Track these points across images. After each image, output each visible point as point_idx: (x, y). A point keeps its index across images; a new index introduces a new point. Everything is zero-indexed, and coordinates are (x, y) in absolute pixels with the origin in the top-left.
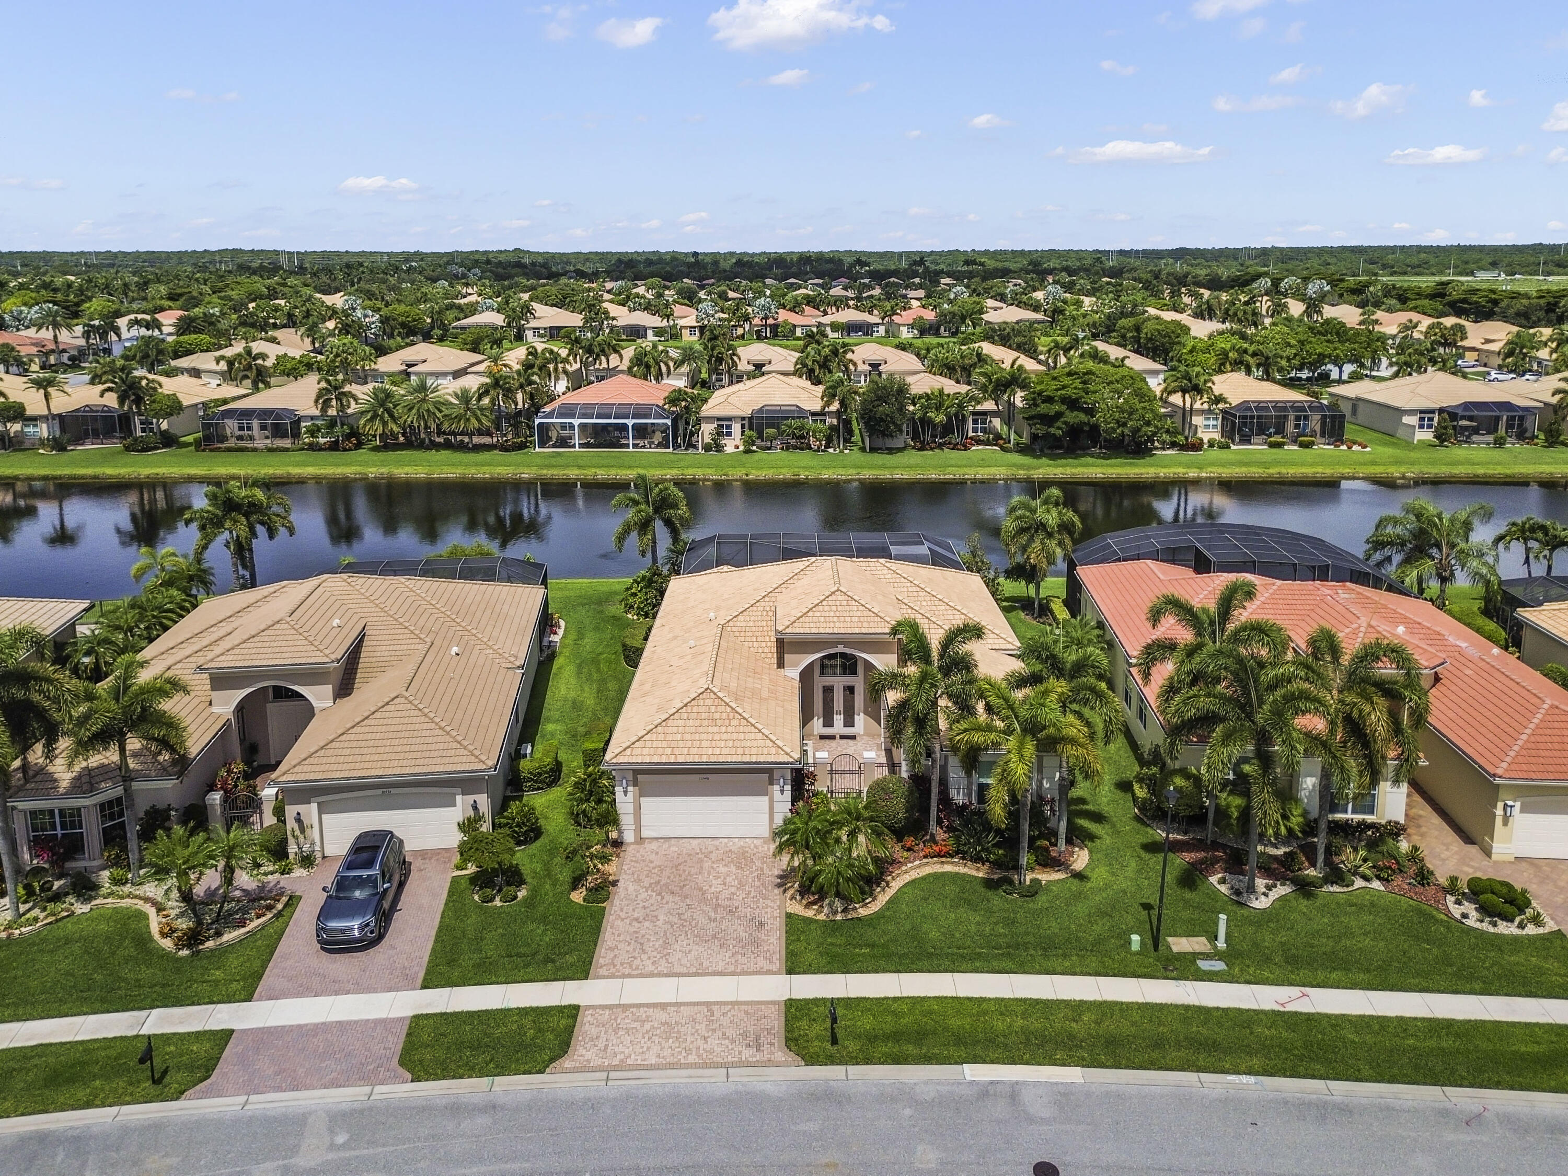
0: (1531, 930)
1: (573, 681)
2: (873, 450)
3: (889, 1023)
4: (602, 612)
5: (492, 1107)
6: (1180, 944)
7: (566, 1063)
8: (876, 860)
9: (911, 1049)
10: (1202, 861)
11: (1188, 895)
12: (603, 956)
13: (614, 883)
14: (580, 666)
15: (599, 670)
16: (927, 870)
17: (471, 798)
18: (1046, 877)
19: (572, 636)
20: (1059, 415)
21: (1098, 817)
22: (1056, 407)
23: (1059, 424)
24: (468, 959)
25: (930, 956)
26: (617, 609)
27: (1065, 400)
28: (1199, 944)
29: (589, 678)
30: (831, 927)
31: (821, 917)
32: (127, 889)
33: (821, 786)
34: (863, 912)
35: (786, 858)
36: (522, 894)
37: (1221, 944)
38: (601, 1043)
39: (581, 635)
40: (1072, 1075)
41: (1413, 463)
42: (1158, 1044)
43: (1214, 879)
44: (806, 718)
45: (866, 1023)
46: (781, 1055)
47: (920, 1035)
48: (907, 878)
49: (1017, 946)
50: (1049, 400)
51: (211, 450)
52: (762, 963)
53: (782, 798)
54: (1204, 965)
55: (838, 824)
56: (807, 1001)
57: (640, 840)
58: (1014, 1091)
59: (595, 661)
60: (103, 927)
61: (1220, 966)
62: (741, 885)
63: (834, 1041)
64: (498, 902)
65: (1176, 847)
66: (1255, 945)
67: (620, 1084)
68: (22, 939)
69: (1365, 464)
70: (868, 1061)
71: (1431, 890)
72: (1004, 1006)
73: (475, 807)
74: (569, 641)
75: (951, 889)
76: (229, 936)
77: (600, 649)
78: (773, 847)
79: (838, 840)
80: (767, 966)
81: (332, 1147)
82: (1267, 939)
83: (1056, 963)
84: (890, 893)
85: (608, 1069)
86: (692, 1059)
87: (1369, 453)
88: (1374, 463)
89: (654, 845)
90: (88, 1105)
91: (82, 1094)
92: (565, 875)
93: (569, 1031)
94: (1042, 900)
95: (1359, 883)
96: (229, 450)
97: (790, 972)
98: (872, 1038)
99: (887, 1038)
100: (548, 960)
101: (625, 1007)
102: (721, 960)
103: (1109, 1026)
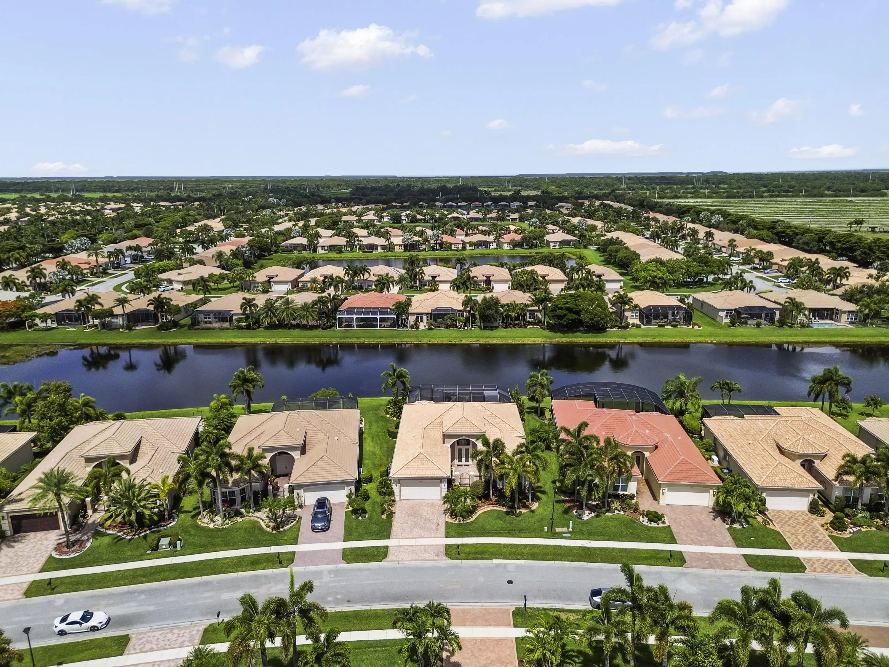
0: (661, 525)
1: (371, 444)
2: (485, 328)
3: (474, 550)
4: (377, 414)
5: (369, 569)
6: (558, 530)
7: (387, 559)
8: (473, 506)
9: (479, 556)
10: (572, 506)
11: (565, 516)
12: (393, 533)
13: (394, 513)
14: (372, 437)
15: (379, 439)
16: (489, 509)
17: (349, 488)
18: (523, 511)
19: (368, 425)
20: (565, 315)
21: (544, 492)
22: (564, 312)
23: (565, 319)
24: (355, 534)
25: (487, 533)
26: (382, 413)
27: (568, 309)
28: (565, 529)
29: (376, 443)
30: (459, 525)
31: (456, 522)
32: (251, 514)
33: (457, 483)
34: (469, 521)
35: (446, 506)
36: (367, 516)
37: (570, 529)
38: (396, 555)
39: (371, 425)
40: (522, 562)
41: (717, 336)
42: (546, 555)
43: (574, 511)
44: (452, 459)
45: (468, 550)
46: (444, 557)
47: (482, 553)
48: (482, 511)
49: (512, 530)
50: (561, 308)
51: (195, 329)
52: (439, 535)
53: (444, 487)
54: (564, 535)
55: (461, 496)
56: (451, 545)
57: (401, 500)
58: (505, 565)
59: (378, 436)
60: (247, 525)
61: (569, 535)
62: (432, 514)
63: (459, 554)
64: (360, 518)
65: (564, 502)
66: (580, 530)
67: (401, 564)
68: (226, 529)
69: (697, 336)
70: (467, 559)
71: (637, 514)
72: (505, 546)
73: (351, 490)
74: (367, 427)
75: (495, 515)
76: (286, 527)
77: (379, 431)
78: (442, 502)
79: (461, 501)
80: (440, 535)
81: (331, 577)
82: (584, 528)
83: (523, 535)
84: (477, 515)
85: (398, 561)
86: (421, 558)
87: (701, 330)
88: (701, 336)
89: (405, 502)
90: (264, 569)
91: (262, 566)
92: (379, 511)
93: (387, 552)
94: (521, 517)
95: (617, 512)
96: (203, 329)
97: (447, 537)
98: (469, 553)
99: (473, 553)
100: (378, 534)
101: (401, 546)
102: (427, 534)
103: (534, 550)
